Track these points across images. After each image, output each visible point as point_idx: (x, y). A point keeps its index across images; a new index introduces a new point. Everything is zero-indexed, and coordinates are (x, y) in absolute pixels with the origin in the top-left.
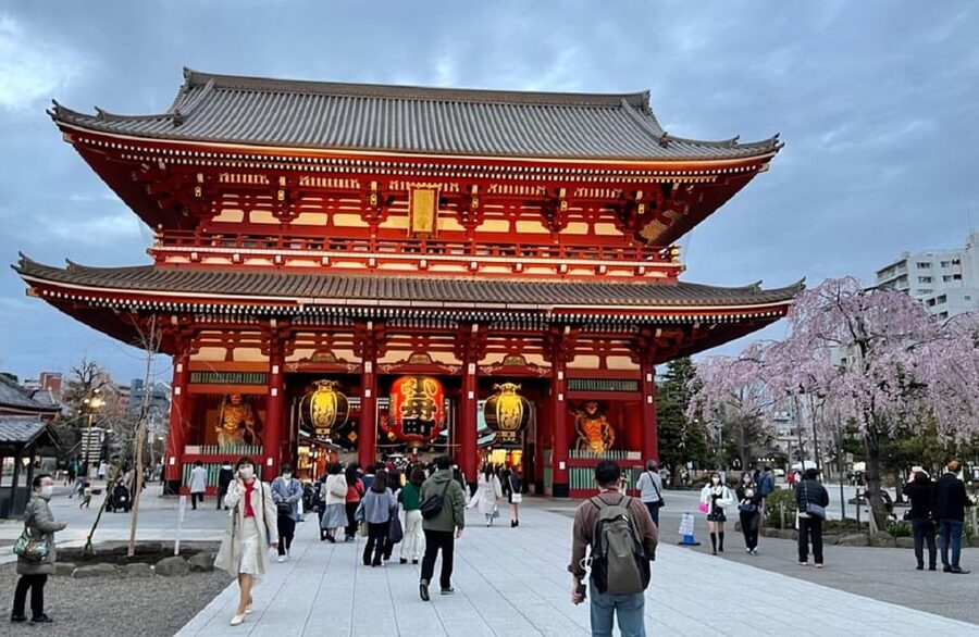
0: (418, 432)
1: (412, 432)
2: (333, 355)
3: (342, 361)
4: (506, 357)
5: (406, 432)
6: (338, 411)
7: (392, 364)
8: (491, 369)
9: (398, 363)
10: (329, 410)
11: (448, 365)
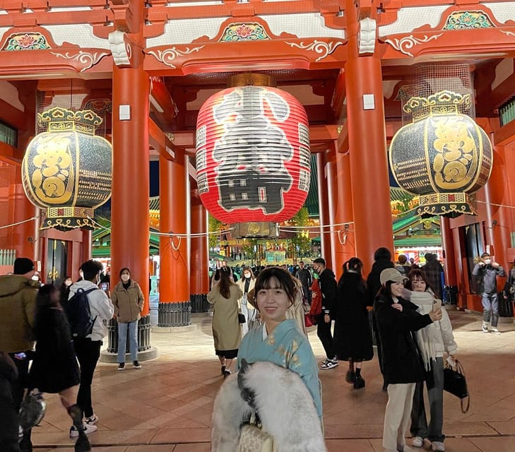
0: (254, 200)
1: (239, 201)
2: (48, 35)
3: (71, 49)
4: (445, 15)
5: (228, 203)
6: (82, 166)
7: (181, 47)
8: (412, 42)
9: (196, 43)
10: (63, 165)
11: (309, 41)
